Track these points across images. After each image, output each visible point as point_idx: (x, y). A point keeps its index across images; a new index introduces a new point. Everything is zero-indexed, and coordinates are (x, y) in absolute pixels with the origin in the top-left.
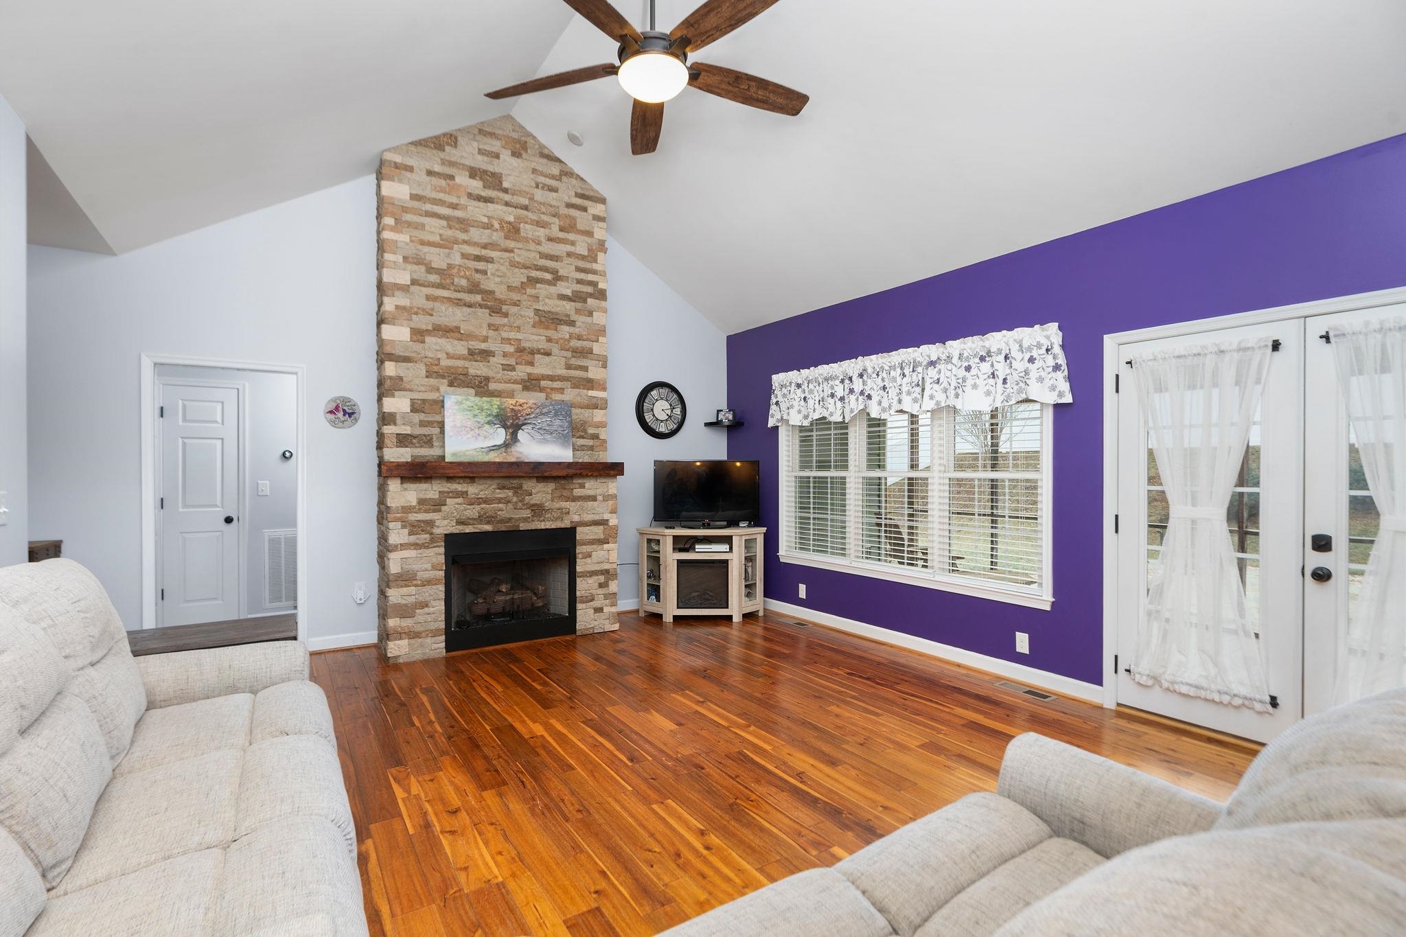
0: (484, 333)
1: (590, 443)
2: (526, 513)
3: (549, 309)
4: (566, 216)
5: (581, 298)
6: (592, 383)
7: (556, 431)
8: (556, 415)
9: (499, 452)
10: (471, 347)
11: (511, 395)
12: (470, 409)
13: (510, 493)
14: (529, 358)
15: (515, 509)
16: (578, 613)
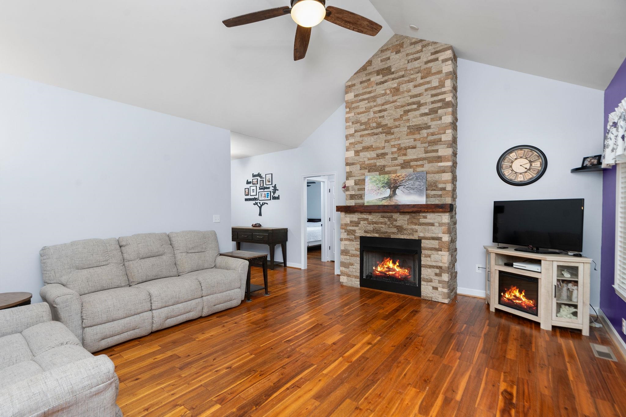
0: (383, 145)
1: (440, 193)
2: (395, 230)
3: (415, 124)
4: (425, 70)
5: (434, 111)
6: (441, 158)
7: (416, 188)
8: (417, 179)
9: (387, 200)
10: (377, 153)
11: (395, 172)
12: (375, 181)
13: (386, 220)
14: (404, 152)
15: (389, 227)
16: (422, 286)
